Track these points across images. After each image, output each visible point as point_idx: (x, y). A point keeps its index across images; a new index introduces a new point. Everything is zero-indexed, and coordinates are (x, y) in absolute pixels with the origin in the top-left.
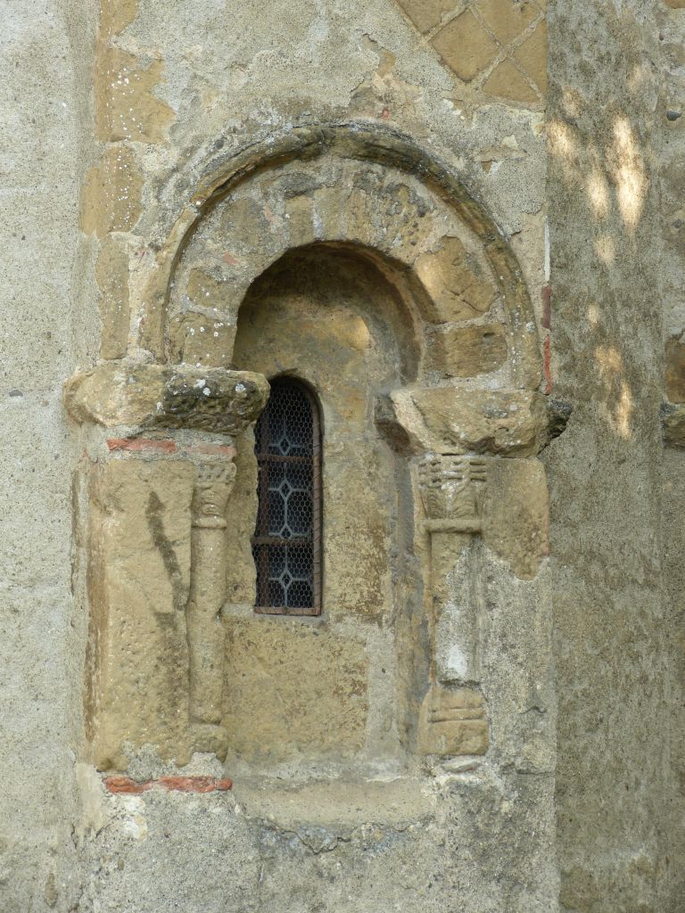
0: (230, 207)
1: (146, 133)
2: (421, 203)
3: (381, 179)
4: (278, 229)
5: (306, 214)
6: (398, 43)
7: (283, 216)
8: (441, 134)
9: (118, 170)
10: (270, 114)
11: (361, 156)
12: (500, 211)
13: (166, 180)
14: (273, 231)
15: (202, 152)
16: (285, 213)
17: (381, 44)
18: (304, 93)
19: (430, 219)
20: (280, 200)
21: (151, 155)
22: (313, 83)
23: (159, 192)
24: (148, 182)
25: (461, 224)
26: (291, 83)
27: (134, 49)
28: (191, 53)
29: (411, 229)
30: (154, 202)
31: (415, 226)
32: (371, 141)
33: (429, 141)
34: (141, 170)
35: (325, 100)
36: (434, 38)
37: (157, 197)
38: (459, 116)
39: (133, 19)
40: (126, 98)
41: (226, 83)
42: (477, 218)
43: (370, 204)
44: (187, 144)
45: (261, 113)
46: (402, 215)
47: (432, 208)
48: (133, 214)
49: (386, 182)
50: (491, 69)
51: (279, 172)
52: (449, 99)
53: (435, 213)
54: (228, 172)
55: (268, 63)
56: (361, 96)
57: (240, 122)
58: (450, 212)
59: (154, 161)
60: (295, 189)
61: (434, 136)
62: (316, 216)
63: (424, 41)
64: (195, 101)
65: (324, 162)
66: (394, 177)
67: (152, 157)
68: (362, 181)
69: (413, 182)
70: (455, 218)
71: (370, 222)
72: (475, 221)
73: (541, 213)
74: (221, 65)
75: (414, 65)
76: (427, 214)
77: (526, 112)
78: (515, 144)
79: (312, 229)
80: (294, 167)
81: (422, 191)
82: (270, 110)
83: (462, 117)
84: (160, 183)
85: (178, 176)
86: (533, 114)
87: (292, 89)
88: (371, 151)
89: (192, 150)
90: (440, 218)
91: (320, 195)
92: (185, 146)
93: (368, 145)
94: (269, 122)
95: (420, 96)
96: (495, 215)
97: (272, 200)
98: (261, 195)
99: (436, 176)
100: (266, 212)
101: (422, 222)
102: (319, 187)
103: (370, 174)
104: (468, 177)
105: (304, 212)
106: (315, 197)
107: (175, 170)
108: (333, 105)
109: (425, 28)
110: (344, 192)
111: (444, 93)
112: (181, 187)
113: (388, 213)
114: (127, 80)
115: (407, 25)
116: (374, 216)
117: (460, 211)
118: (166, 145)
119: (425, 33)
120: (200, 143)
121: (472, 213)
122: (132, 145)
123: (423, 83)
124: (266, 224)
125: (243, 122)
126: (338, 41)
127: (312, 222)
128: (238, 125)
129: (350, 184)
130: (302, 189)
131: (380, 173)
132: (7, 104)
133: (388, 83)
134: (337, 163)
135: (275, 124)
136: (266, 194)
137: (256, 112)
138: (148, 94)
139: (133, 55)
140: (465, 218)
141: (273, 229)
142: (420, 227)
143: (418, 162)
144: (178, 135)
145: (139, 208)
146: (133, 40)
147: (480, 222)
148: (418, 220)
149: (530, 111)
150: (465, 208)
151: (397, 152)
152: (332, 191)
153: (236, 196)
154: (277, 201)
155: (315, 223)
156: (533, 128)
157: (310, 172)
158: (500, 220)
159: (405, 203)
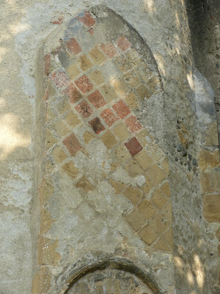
0: (78, 285)
1: (53, 263)
2: (136, 283)
3: (124, 275)
4: (92, 292)
5: (101, 287)
6: (128, 234)
7: (94, 288)
8: (142, 261)
9: (44, 274)
10: (90, 256)
11: (118, 268)
12: (161, 285)
13: (59, 277)
15: (70, 268)
17: (123, 234)
18: (100, 249)
19: (139, 288)
20: (93, 282)
21: (54, 269)
22: (103, 246)
23: (56, 281)
24: (53, 278)
25: (149, 289)
26: (97, 246)
27: (50, 237)
28: (67, 238)
29: (133, 291)
30: (54, 284)
31: (135, 290)
32: (121, 264)
33: (138, 263)
34: (51, 274)
35: (107, 251)
36: (139, 232)
37: (55, 282)
38: (147, 256)
39: (50, 228)
40: (47, 252)
41: (77, 247)
42: (153, 287)
43: (121, 283)
44: (65, 266)
45: (87, 256)
46: (130, 286)
47: (140, 284)
48: (48, 288)
49: (126, 276)
50: (156, 241)
51: (93, 274)
53: (141, 286)
54: (77, 274)
55: (90, 241)
56: (118, 250)
57: (81, 259)
58: (145, 285)
59: (55, 271)
60: (98, 279)
61: (140, 262)
62: (104, 287)
63: (136, 234)
64: (68, 253)
65: (106, 270)
66: (128, 275)
68: (118, 276)
69: (134, 276)
70: (147, 287)
71: (121, 289)
73: (173, 285)
74: (76, 242)
75: (133, 241)
76: (138, 286)
77: (167, 254)
78: (164, 264)
80: (97, 272)
81: (137, 279)
84: (56, 278)
87: (97, 248)
88: (121, 267)
89: (67, 267)
91: (105, 281)
94: (90, 258)
95: (135, 250)
96: (159, 286)
98: (87, 281)
99: (141, 274)
100: (89, 286)
101: (137, 289)
102: (105, 278)
103: (120, 274)
104: (150, 274)
107: (61, 274)
108: (109, 253)
110: (113, 279)
112: (63, 279)
113: (126, 286)
114: (47, 247)
115: (131, 229)
116: (122, 287)
117: (148, 285)
118: (59, 266)
119: (136, 231)
120: (69, 265)
121: (152, 286)
122: (48, 266)
123: (136, 246)
124: (89, 290)
126: (110, 234)
127: (103, 289)
129: (114, 277)
130: (100, 279)
131: (124, 273)
132: (12, 254)
133: (125, 246)
134: (110, 270)
135: (92, 259)
136: (89, 281)
138: (53, 251)
139: (49, 239)
140: (150, 287)
143: (135, 270)
144: (62, 263)
145: (50, 286)
146: (50, 235)
147: (155, 288)
148: (135, 288)
149: (169, 254)
150: (150, 284)
151: (129, 267)
152: (109, 279)
153: (80, 281)
154: (92, 283)
155: (104, 290)
156: (169, 259)
157: (102, 273)
158: (161, 288)
159: (131, 283)
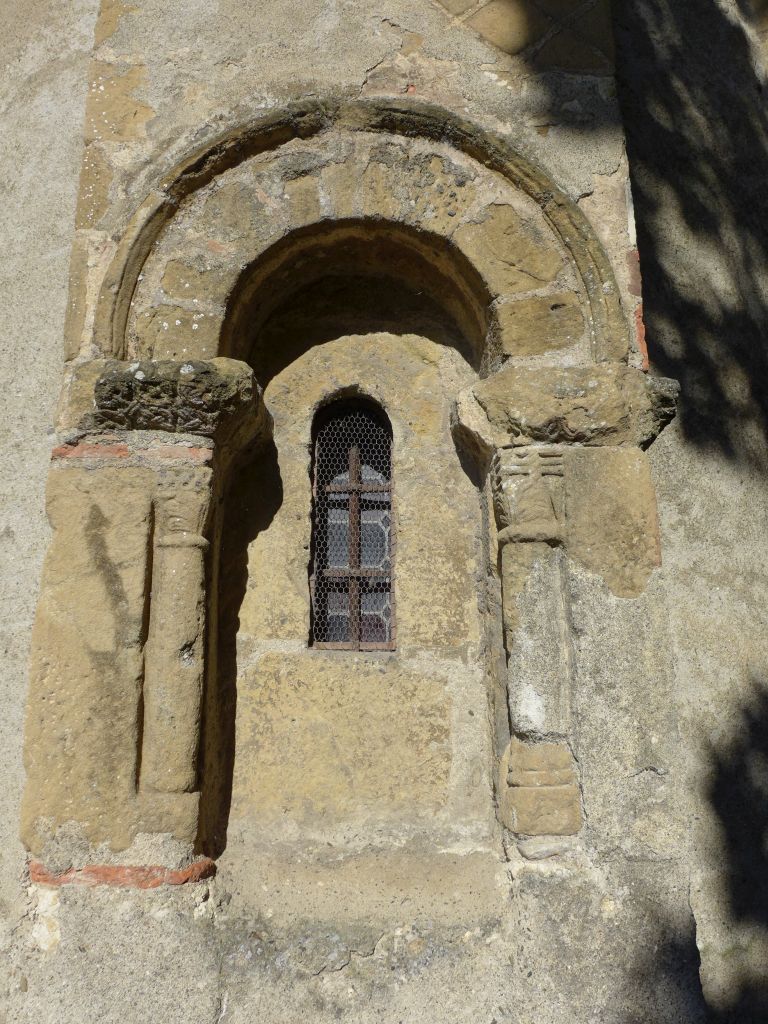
0: (215, 194)
1: (119, 133)
2: (458, 172)
3: (404, 151)
4: (275, 210)
5: (311, 193)
6: (426, 24)
7: (281, 197)
8: (481, 103)
9: (84, 170)
10: (263, 98)
11: (372, 126)
12: (562, 172)
13: (137, 173)
14: (267, 213)
15: (182, 142)
16: (283, 194)
17: (403, 26)
18: (307, 77)
19: (472, 188)
20: (277, 180)
21: (123, 152)
22: (320, 67)
23: (128, 185)
24: (117, 178)
25: (511, 189)
26: (293, 68)
27: (112, 58)
28: (175, 55)
29: (448, 199)
30: (122, 196)
31: (453, 195)
33: (466, 110)
34: (110, 167)
35: (334, 81)
36: (471, 17)
37: (125, 191)
38: (506, 86)
39: (113, 32)
40: (99, 103)
41: (215, 76)
42: (528, 176)
43: (392, 178)
44: (165, 136)
45: (254, 99)
46: (435, 186)
47: (472, 175)
48: (98, 211)
49: (412, 154)
50: (543, 41)
51: (274, 153)
52: (492, 72)
53: (477, 180)
55: (265, 54)
56: (374, 76)
57: (228, 109)
58: (496, 176)
59: (123, 158)
60: (295, 168)
61: (472, 105)
62: (322, 193)
63: (457, 22)
64: (177, 97)
65: (329, 136)
66: (422, 146)
67: (124, 153)
68: (380, 155)
69: (446, 150)
70: (504, 183)
71: (392, 195)
72: (526, 180)
73: (618, 174)
74: (211, 62)
75: (446, 43)
76: (469, 183)
77: (590, 78)
78: (579, 108)
79: (318, 207)
80: (294, 145)
81: (459, 160)
82: (265, 94)
83: (509, 87)
84: (129, 177)
85: (152, 167)
86: (599, 79)
87: (293, 74)
88: (390, 120)
89: (170, 141)
90: (485, 186)
91: (326, 173)
92: (161, 138)
93: (379, 110)
94: (263, 106)
95: (454, 70)
96: (556, 176)
97: (266, 182)
98: (253, 178)
100: (260, 194)
101: (461, 192)
102: (326, 164)
103: (391, 148)
104: (518, 140)
105: (307, 191)
106: (322, 175)
107: (148, 163)
108: (344, 84)
109: (459, 10)
110: (357, 167)
111: (483, 67)
112: (150, 177)
113: (416, 185)
114: (102, 88)
115: (437, 9)
116: (398, 189)
117: (507, 174)
118: (141, 141)
119: (458, 15)
120: (179, 134)
121: (521, 170)
122: (102, 145)
123: (458, 58)
124: (260, 206)
125: (232, 109)
126: (350, 28)
127: (318, 201)
128: (225, 113)
129: (365, 158)
130: (303, 168)
131: (404, 144)
133: (413, 61)
134: (346, 136)
135: (270, 107)
136: (259, 177)
137: (248, 98)
138: (124, 97)
139: (109, 64)
140: (514, 181)
141: (268, 211)
142: (459, 197)
144: (155, 130)
145: (105, 203)
146: (111, 51)
147: (532, 180)
148: (456, 190)
149: (596, 76)
150: (512, 167)
152: (342, 166)
153: (222, 181)
154: (273, 182)
155: (323, 201)
156: (601, 92)
157: (313, 149)
158: (563, 182)
159: (439, 174)
